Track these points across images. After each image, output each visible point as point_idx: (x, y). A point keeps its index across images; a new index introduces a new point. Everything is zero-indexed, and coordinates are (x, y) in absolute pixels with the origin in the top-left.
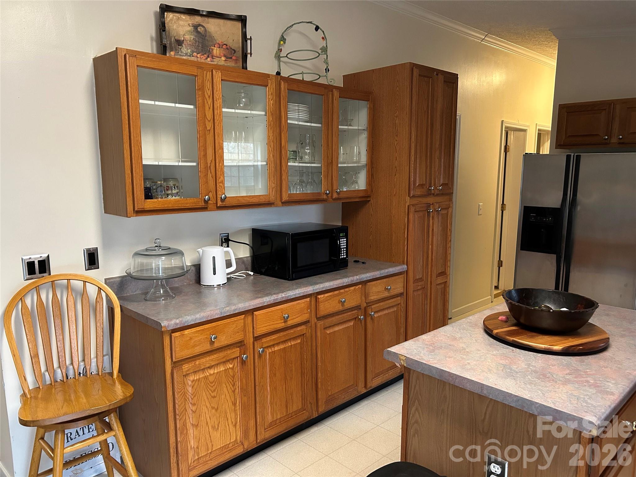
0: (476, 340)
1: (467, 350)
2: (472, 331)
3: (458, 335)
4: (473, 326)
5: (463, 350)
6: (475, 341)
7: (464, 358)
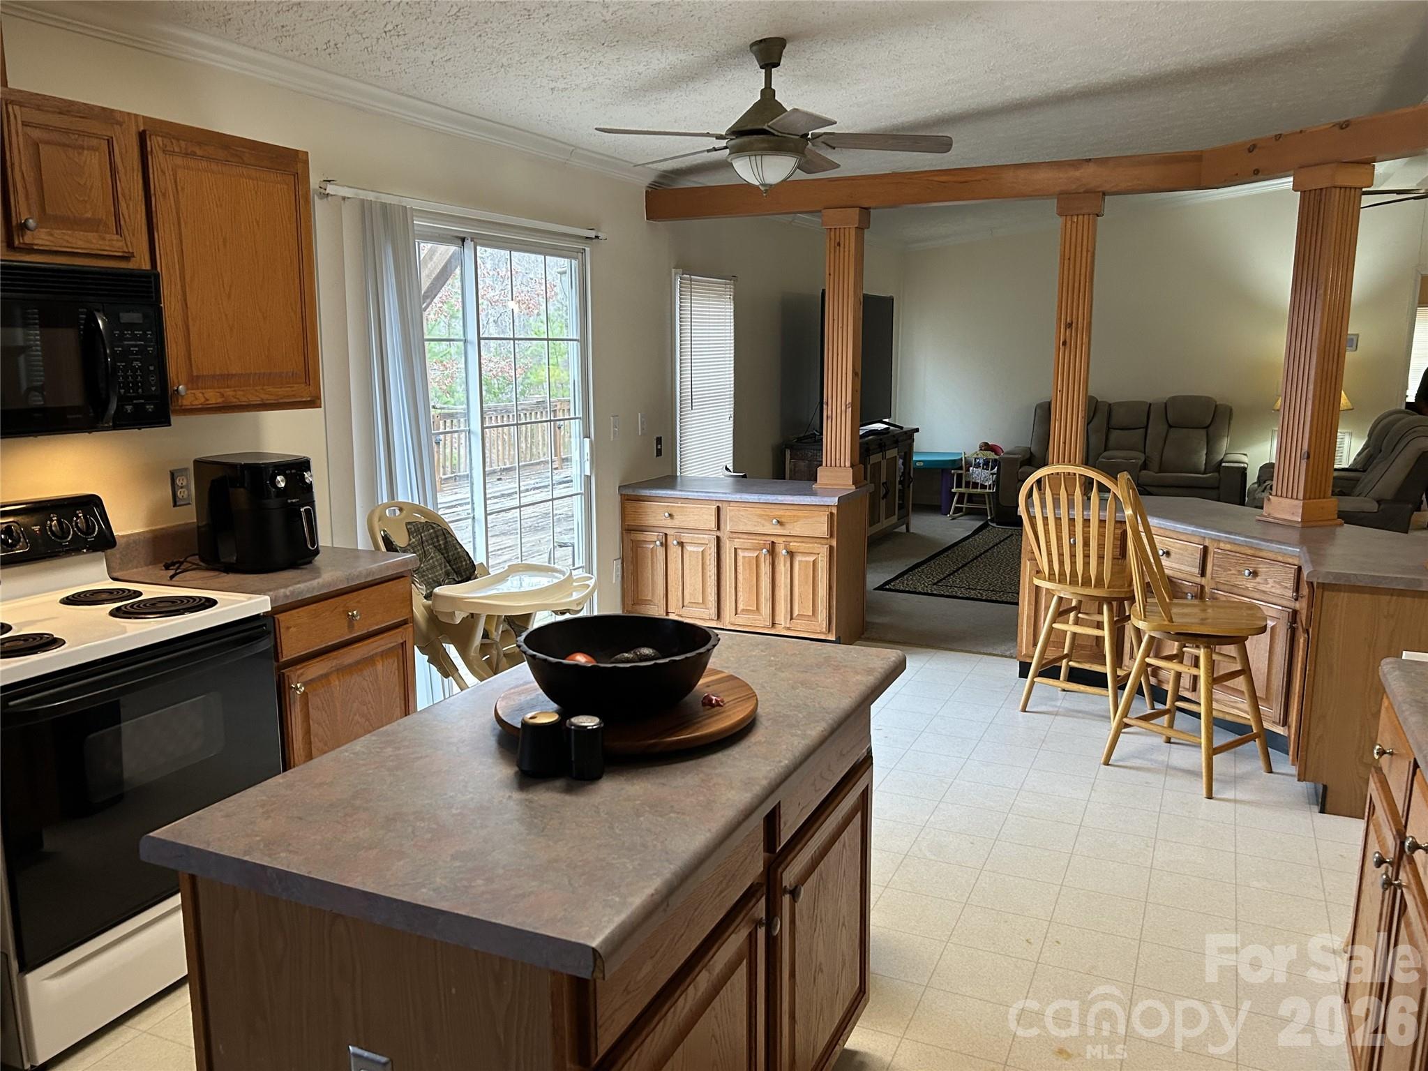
0: (764, 687)
1: (773, 669)
2: (779, 705)
3: (801, 691)
4: (781, 719)
5: (780, 668)
6: (766, 685)
7: (773, 656)
